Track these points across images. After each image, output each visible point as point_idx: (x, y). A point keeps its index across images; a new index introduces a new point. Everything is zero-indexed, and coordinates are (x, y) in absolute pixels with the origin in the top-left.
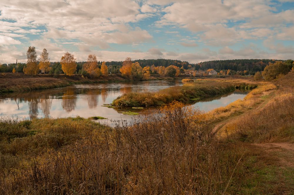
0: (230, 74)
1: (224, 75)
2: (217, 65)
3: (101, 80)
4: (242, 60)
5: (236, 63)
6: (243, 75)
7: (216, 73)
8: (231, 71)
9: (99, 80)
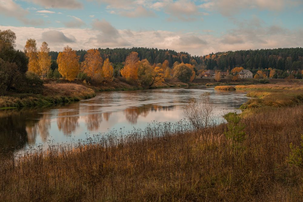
0: (275, 77)
1: (266, 78)
2: (248, 60)
3: (107, 88)
4: (293, 49)
5: (282, 55)
6: (299, 78)
7: (251, 75)
8: (276, 71)
9: (105, 88)
